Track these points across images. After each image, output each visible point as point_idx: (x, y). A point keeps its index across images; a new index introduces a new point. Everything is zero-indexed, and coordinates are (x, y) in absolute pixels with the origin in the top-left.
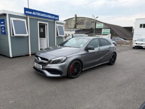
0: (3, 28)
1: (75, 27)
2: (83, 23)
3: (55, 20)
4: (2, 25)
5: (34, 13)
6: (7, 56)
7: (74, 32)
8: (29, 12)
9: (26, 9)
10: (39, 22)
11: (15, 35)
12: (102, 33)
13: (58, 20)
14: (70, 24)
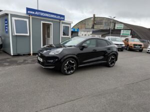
1: (93, 27)
2: (101, 24)
3: (60, 20)
4: (6, 25)
5: (36, 13)
7: (91, 33)
8: (31, 12)
9: (28, 9)
10: (42, 22)
11: (15, 34)
12: (121, 35)
13: (64, 20)
14: (88, 24)
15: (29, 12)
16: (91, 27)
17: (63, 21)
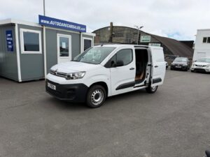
0: (10, 43)
2: (121, 35)
3: (81, 31)
4: (8, 39)
5: (52, 23)
6: (14, 81)
8: (45, 22)
9: (41, 17)
13: (85, 31)
14: (104, 36)
15: (42, 21)
16: (108, 39)
17: (84, 33)
